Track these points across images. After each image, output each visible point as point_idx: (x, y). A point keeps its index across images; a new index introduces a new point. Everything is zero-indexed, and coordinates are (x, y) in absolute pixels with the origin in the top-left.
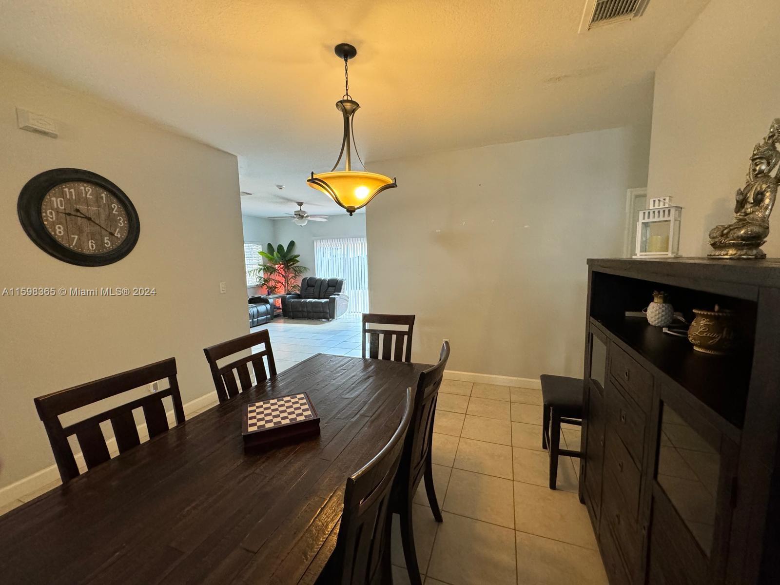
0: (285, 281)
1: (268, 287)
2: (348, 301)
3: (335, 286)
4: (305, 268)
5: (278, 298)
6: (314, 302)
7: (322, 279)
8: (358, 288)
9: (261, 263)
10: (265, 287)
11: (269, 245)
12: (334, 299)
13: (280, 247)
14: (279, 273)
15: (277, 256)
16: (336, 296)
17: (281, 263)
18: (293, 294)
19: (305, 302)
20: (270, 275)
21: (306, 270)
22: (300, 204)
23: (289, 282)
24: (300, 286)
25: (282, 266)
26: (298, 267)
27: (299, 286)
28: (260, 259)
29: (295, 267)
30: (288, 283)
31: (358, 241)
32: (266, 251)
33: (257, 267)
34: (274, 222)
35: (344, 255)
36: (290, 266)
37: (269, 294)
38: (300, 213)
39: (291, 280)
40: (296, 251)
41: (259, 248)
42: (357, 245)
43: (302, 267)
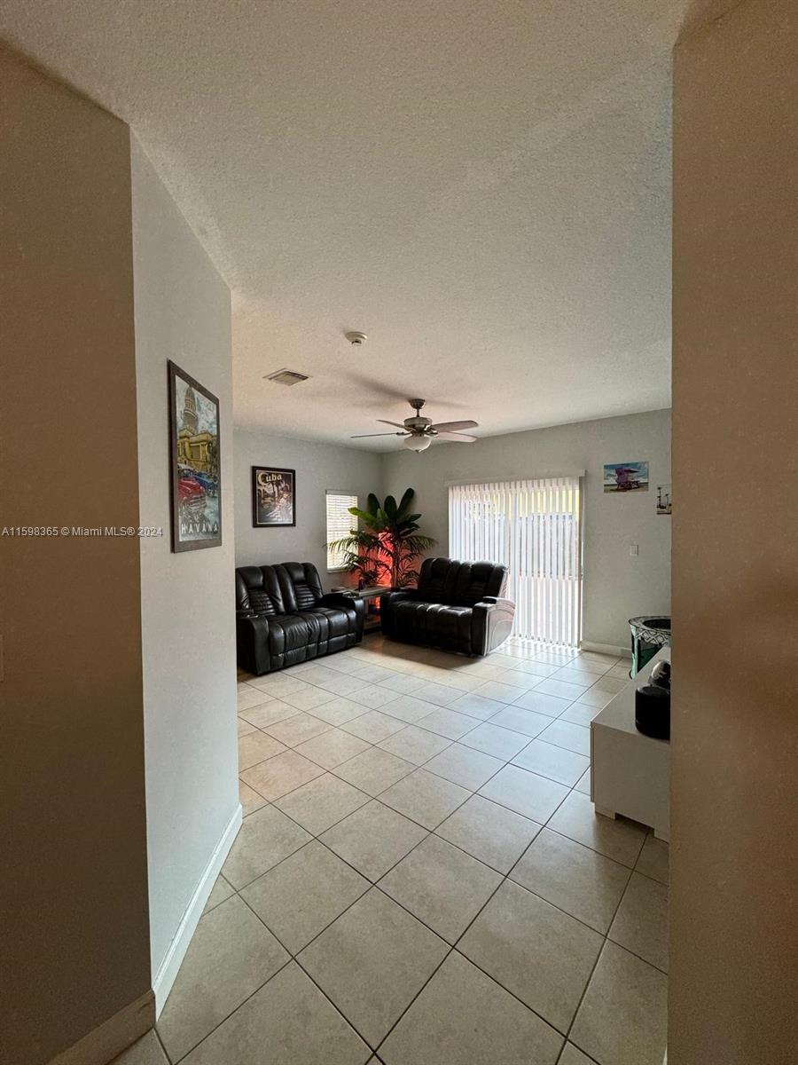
0: (394, 562)
1: (363, 573)
2: (513, 615)
3: (487, 580)
4: (429, 539)
5: (376, 595)
6: (443, 613)
7: (461, 562)
8: (536, 574)
9: (355, 528)
10: (358, 572)
11: (372, 498)
12: (484, 610)
13: (390, 500)
14: (383, 548)
15: (383, 515)
16: (489, 605)
17: (387, 528)
18: (403, 590)
19: (423, 610)
20: (368, 550)
21: (433, 546)
22: (417, 404)
23: (400, 566)
24: (419, 572)
25: (389, 535)
26: (416, 537)
27: (417, 574)
28: (352, 522)
29: (411, 537)
30: (398, 568)
31: (539, 486)
32: (365, 508)
33: (348, 535)
34: (382, 458)
35: (507, 514)
36: (404, 534)
37: (360, 588)
38: (416, 422)
39: (403, 561)
40: (418, 507)
41: (353, 502)
42: (536, 495)
43: (424, 538)
